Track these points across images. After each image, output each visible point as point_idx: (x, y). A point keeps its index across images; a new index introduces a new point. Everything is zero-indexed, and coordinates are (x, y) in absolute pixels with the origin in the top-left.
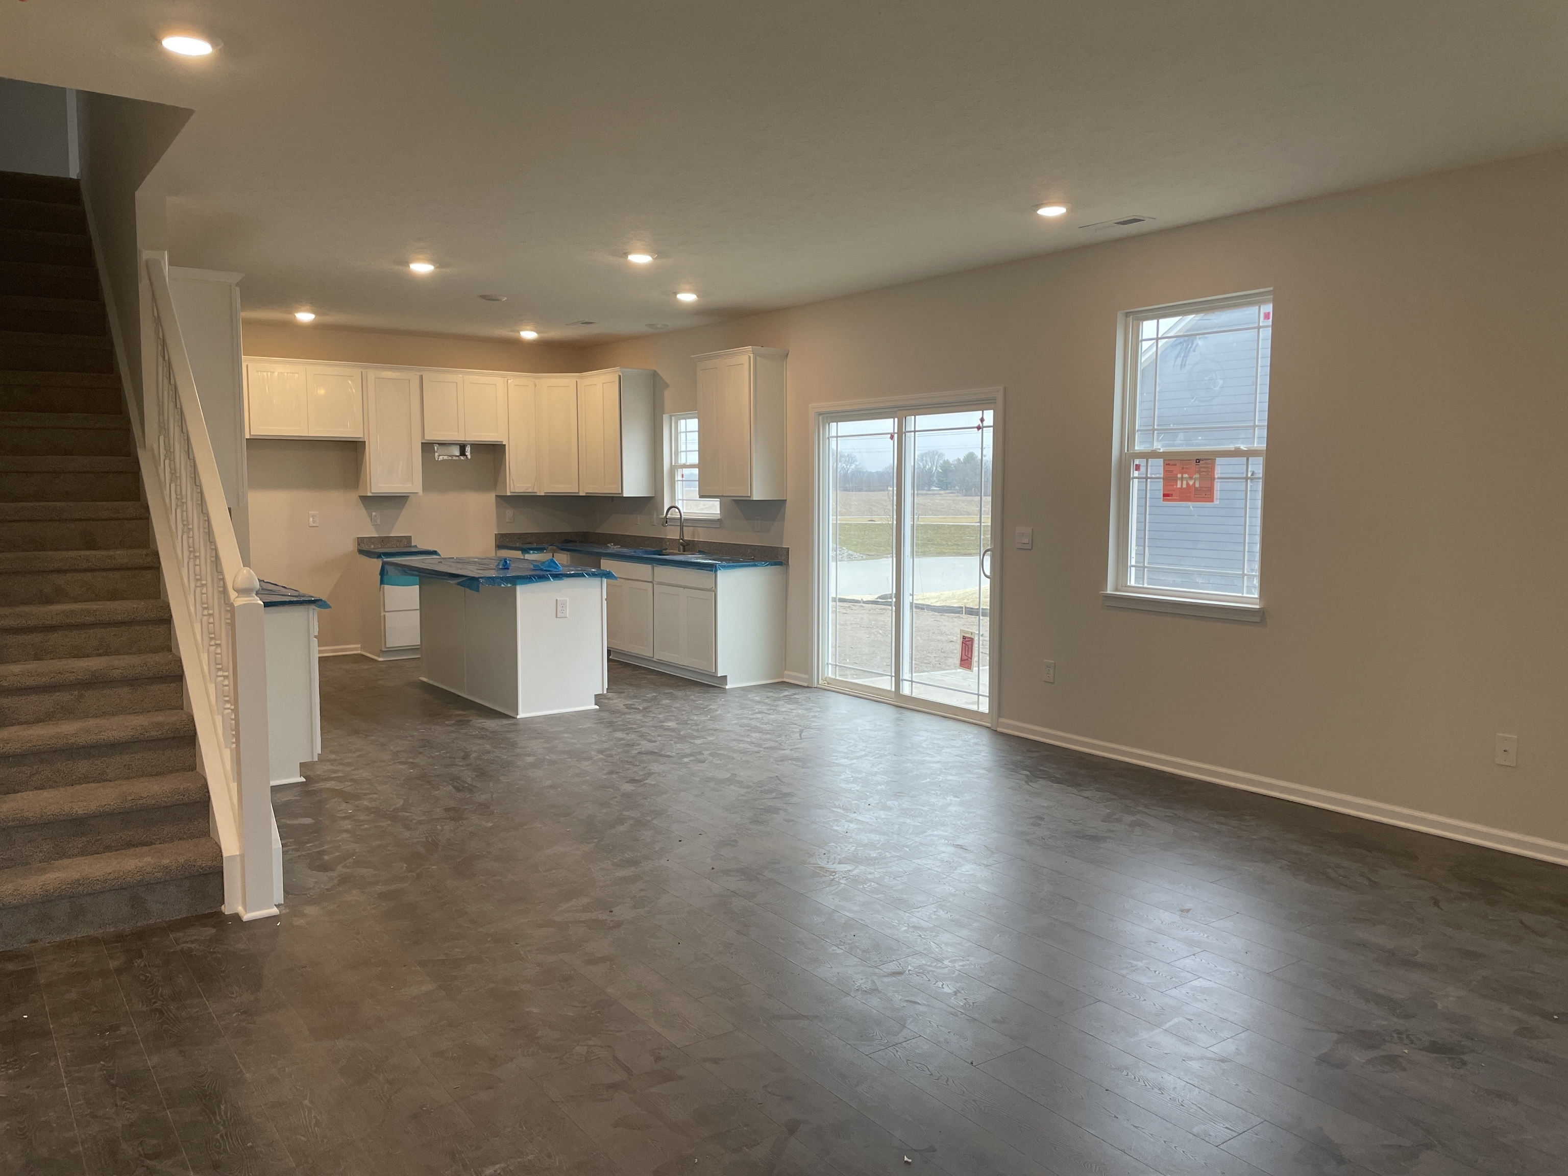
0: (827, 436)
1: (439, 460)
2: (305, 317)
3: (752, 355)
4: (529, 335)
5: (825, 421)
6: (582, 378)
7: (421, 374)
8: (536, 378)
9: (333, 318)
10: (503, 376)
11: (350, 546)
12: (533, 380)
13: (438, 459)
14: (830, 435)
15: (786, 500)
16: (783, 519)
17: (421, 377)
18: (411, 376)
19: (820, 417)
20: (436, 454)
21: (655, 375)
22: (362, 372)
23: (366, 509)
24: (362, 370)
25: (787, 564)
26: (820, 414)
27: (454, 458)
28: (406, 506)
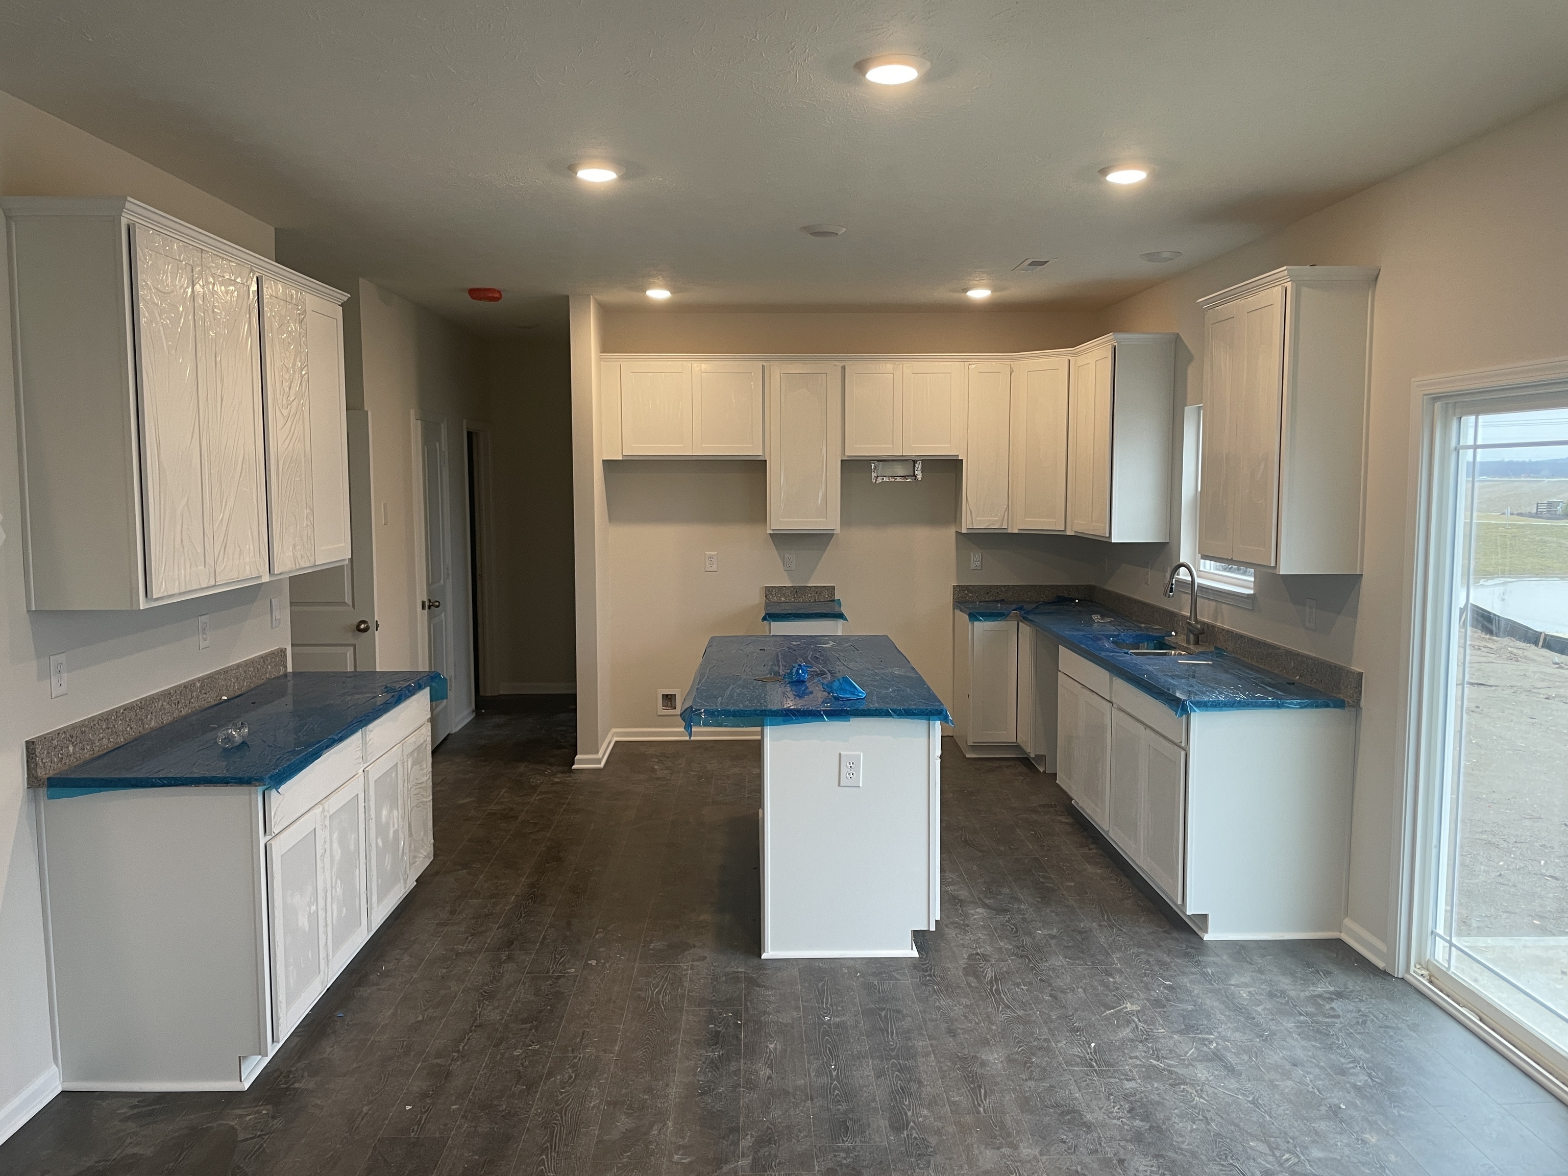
0: (1453, 444)
1: (877, 482)
2: (659, 294)
3: (1289, 285)
4: (979, 294)
5: (1450, 411)
6: (1076, 354)
7: (844, 364)
8: (1013, 359)
9: (697, 294)
10: (963, 360)
11: (755, 599)
12: (1009, 363)
13: (876, 480)
14: (1461, 444)
15: (1362, 575)
16: (1354, 614)
17: (844, 368)
18: (830, 367)
19: (1438, 405)
20: (874, 475)
21: (1177, 340)
22: (763, 366)
23: (777, 549)
24: (764, 364)
25: (1357, 705)
26: (1436, 398)
27: (898, 479)
28: (829, 547)
